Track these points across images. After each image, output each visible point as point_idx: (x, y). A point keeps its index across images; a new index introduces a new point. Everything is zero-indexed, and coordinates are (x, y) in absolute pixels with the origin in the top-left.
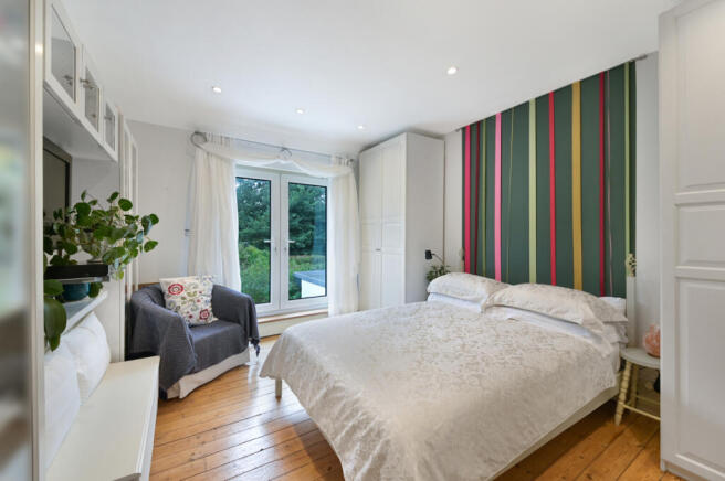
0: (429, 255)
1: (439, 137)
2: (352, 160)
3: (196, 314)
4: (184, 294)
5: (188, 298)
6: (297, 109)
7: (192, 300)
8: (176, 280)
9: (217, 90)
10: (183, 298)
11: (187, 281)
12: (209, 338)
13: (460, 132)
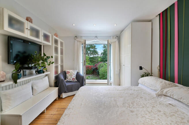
0: (141, 68)
1: (150, 21)
2: (117, 36)
3: (71, 79)
4: (69, 74)
5: (70, 75)
6: (94, 25)
7: (71, 75)
8: (68, 71)
9: (74, 25)
10: (69, 75)
11: (71, 71)
12: (71, 85)
13: (158, 16)
